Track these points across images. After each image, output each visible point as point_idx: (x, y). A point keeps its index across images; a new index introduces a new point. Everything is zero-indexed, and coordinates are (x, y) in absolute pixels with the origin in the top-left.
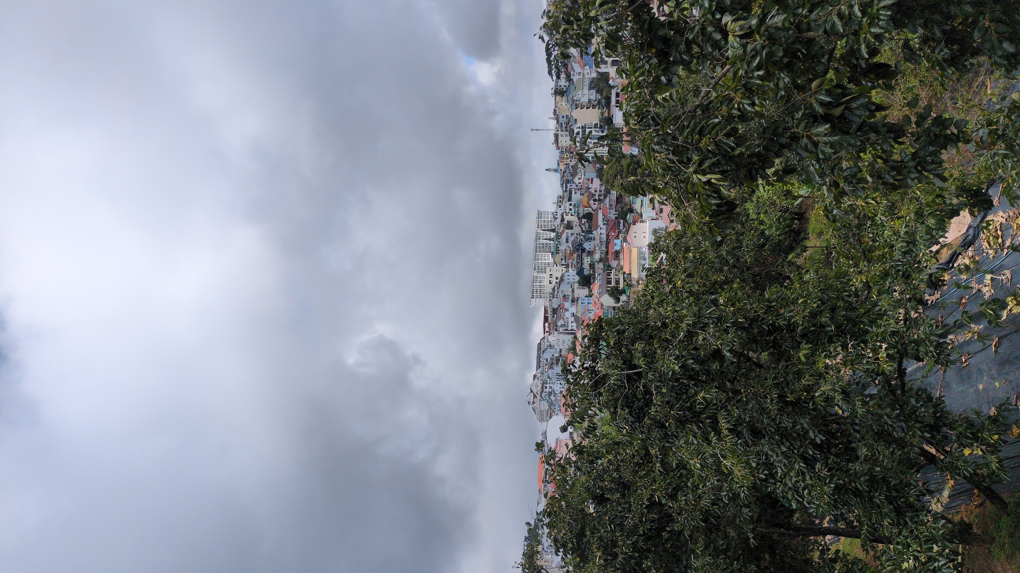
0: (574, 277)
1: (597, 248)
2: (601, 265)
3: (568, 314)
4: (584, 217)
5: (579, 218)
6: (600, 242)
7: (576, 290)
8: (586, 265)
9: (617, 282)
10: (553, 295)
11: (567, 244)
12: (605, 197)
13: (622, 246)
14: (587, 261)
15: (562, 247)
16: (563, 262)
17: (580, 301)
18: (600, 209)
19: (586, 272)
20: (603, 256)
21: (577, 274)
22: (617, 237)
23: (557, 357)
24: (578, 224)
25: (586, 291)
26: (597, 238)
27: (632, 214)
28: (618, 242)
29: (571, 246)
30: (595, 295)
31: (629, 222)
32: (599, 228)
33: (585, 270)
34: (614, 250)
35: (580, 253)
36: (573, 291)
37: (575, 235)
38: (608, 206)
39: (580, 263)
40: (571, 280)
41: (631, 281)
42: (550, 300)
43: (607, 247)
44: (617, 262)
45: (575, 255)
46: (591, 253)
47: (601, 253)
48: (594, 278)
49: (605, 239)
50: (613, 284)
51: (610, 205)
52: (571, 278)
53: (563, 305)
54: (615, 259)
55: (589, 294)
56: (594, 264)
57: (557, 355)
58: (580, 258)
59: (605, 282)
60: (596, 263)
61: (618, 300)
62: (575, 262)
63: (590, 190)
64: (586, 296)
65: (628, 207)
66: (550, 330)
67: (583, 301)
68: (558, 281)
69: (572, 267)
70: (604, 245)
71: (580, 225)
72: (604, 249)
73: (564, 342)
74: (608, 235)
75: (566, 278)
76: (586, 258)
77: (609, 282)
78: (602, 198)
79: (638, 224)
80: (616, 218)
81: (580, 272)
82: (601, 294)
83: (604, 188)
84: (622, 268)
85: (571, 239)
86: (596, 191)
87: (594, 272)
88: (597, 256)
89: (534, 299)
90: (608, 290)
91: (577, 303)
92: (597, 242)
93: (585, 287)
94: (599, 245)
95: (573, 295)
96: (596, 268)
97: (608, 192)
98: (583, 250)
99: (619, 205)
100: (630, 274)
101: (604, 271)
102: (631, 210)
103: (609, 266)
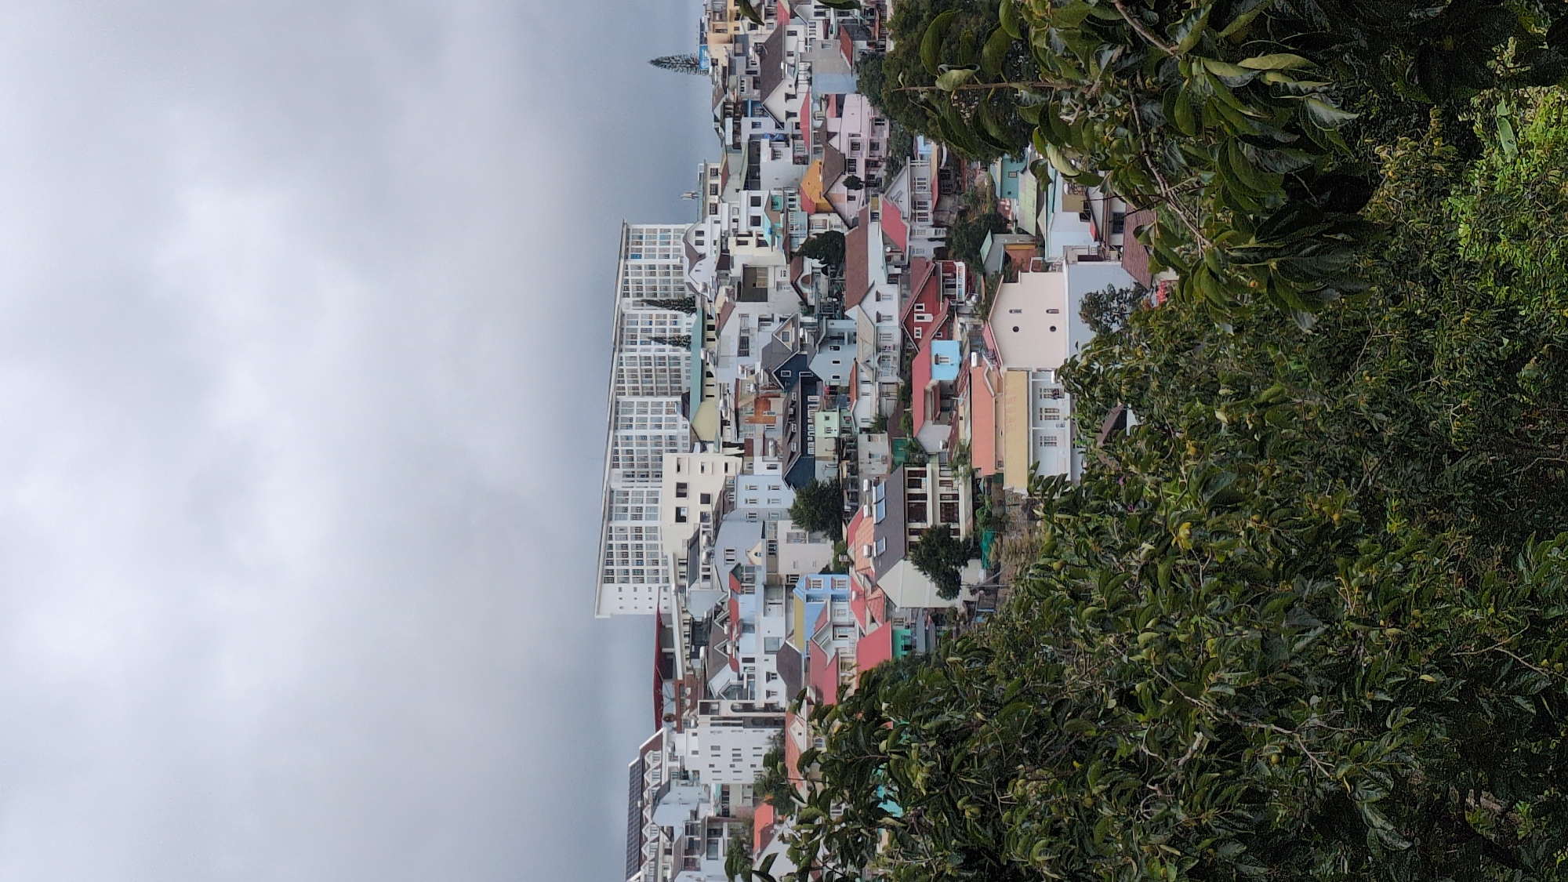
0: (773, 494)
1: (865, 375)
2: (880, 445)
3: (750, 645)
4: (813, 248)
5: (791, 256)
6: (879, 350)
7: (783, 547)
8: (823, 444)
9: (949, 511)
10: (691, 567)
11: (744, 360)
12: (894, 168)
13: (964, 365)
14: (825, 426)
15: (726, 374)
16: (730, 435)
17: (800, 591)
18: (874, 216)
19: (824, 474)
20: (889, 406)
21: (789, 480)
22: (945, 332)
23: (711, 820)
24: (788, 279)
25: (823, 551)
26: (866, 334)
27: (1002, 239)
28: (947, 349)
29: (758, 369)
30: (859, 565)
31: (991, 271)
32: (872, 295)
33: (819, 464)
34: (934, 382)
35: (796, 395)
36: (772, 550)
37: (775, 326)
38: (905, 206)
39: (798, 436)
40: (762, 505)
41: (1002, 503)
42: (681, 589)
43: (905, 370)
44: (945, 431)
45: (778, 406)
46: (839, 397)
47: (881, 394)
48: (855, 498)
49: (897, 339)
50: (932, 518)
51: (915, 204)
52: (762, 496)
53: (734, 605)
54: (937, 420)
55: (836, 561)
56: (853, 443)
57: (709, 811)
58: (798, 418)
59: (899, 512)
60: (863, 438)
61: (950, 584)
62: (778, 435)
63: (834, 142)
64: (825, 571)
65: (986, 209)
66: (681, 707)
67: (813, 591)
68: (708, 509)
69: (764, 453)
70: (894, 364)
71: (794, 285)
72: (894, 378)
73: (737, 756)
74: (907, 324)
75: (741, 497)
76: (820, 416)
77: (916, 511)
78: (881, 173)
79: (1029, 279)
80: (940, 254)
81: (799, 473)
82: (883, 562)
83: (886, 134)
84: (965, 455)
85: (761, 340)
86: (855, 146)
87: (854, 470)
88: (865, 409)
89: (615, 586)
90: (913, 546)
91: (789, 597)
92: (865, 349)
93: (819, 534)
94: (874, 362)
95: (772, 567)
96: (863, 456)
97: (904, 151)
98: (811, 383)
99: (948, 202)
100: (998, 479)
101: (894, 466)
102: (999, 223)
103: (916, 448)
